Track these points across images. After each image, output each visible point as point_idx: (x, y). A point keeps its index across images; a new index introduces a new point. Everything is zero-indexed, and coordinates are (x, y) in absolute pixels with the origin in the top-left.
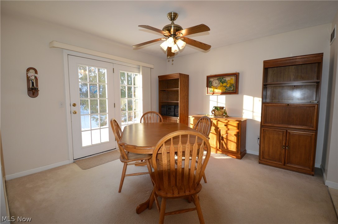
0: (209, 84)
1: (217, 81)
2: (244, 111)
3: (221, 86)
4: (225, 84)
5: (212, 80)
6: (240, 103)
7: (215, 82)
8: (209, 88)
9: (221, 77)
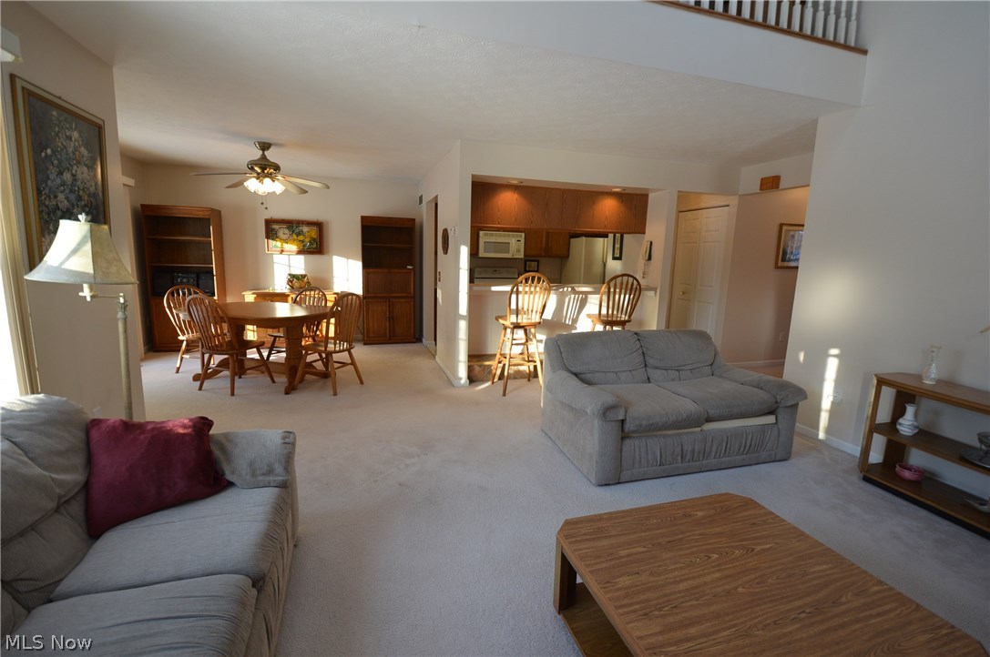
0: (271, 233)
1: (287, 231)
3: (294, 240)
4: (301, 238)
5: (275, 227)
6: (330, 269)
7: (283, 232)
8: (270, 241)
9: (293, 226)
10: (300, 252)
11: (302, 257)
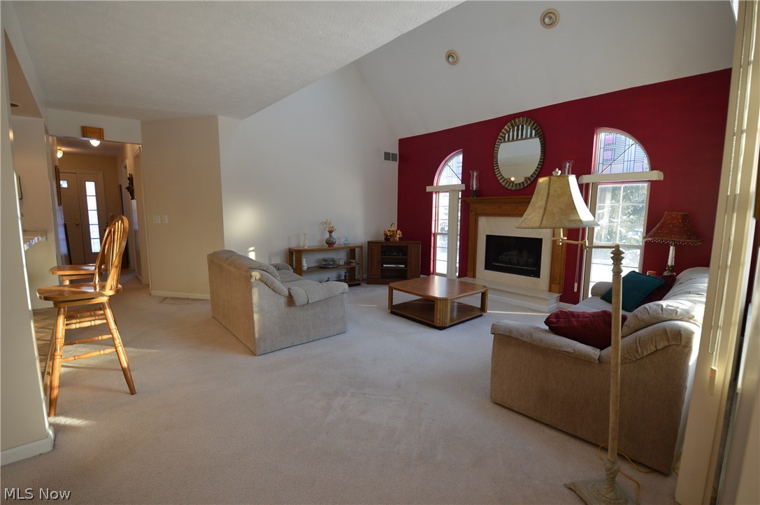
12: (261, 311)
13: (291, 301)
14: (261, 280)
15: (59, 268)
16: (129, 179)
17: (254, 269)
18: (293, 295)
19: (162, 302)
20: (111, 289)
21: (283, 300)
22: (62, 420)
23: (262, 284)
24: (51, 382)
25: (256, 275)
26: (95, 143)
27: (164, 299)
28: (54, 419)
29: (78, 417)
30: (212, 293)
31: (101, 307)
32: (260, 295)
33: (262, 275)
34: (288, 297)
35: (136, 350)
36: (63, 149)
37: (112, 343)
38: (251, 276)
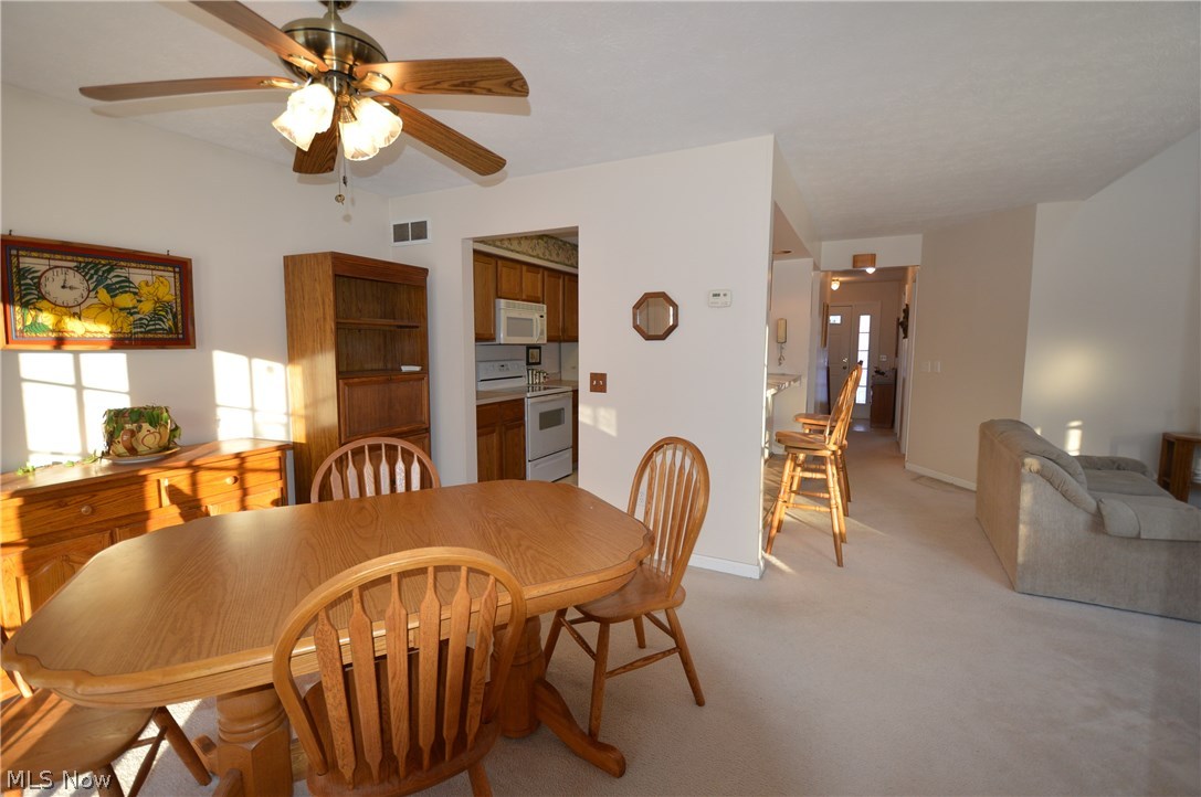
0: (17, 288)
1: (75, 279)
2: (220, 413)
3: (105, 307)
4: (125, 300)
5: (33, 263)
7: (61, 281)
8: (16, 311)
9: (99, 262)
10: (119, 343)
11: (120, 359)
12: (1035, 523)
13: (1098, 522)
14: (1040, 473)
15: (807, 416)
16: (904, 311)
17: (1033, 454)
18: (1104, 513)
19: (914, 480)
20: (835, 444)
21: (1081, 519)
22: (773, 560)
23: (1041, 480)
24: (772, 521)
25: (1032, 463)
26: (870, 270)
27: (919, 478)
28: (767, 556)
29: (786, 564)
30: (980, 481)
31: (822, 460)
32: (1035, 497)
33: (1043, 466)
34: (1094, 515)
35: (861, 525)
36: (841, 279)
37: (827, 503)
38: (1023, 464)
